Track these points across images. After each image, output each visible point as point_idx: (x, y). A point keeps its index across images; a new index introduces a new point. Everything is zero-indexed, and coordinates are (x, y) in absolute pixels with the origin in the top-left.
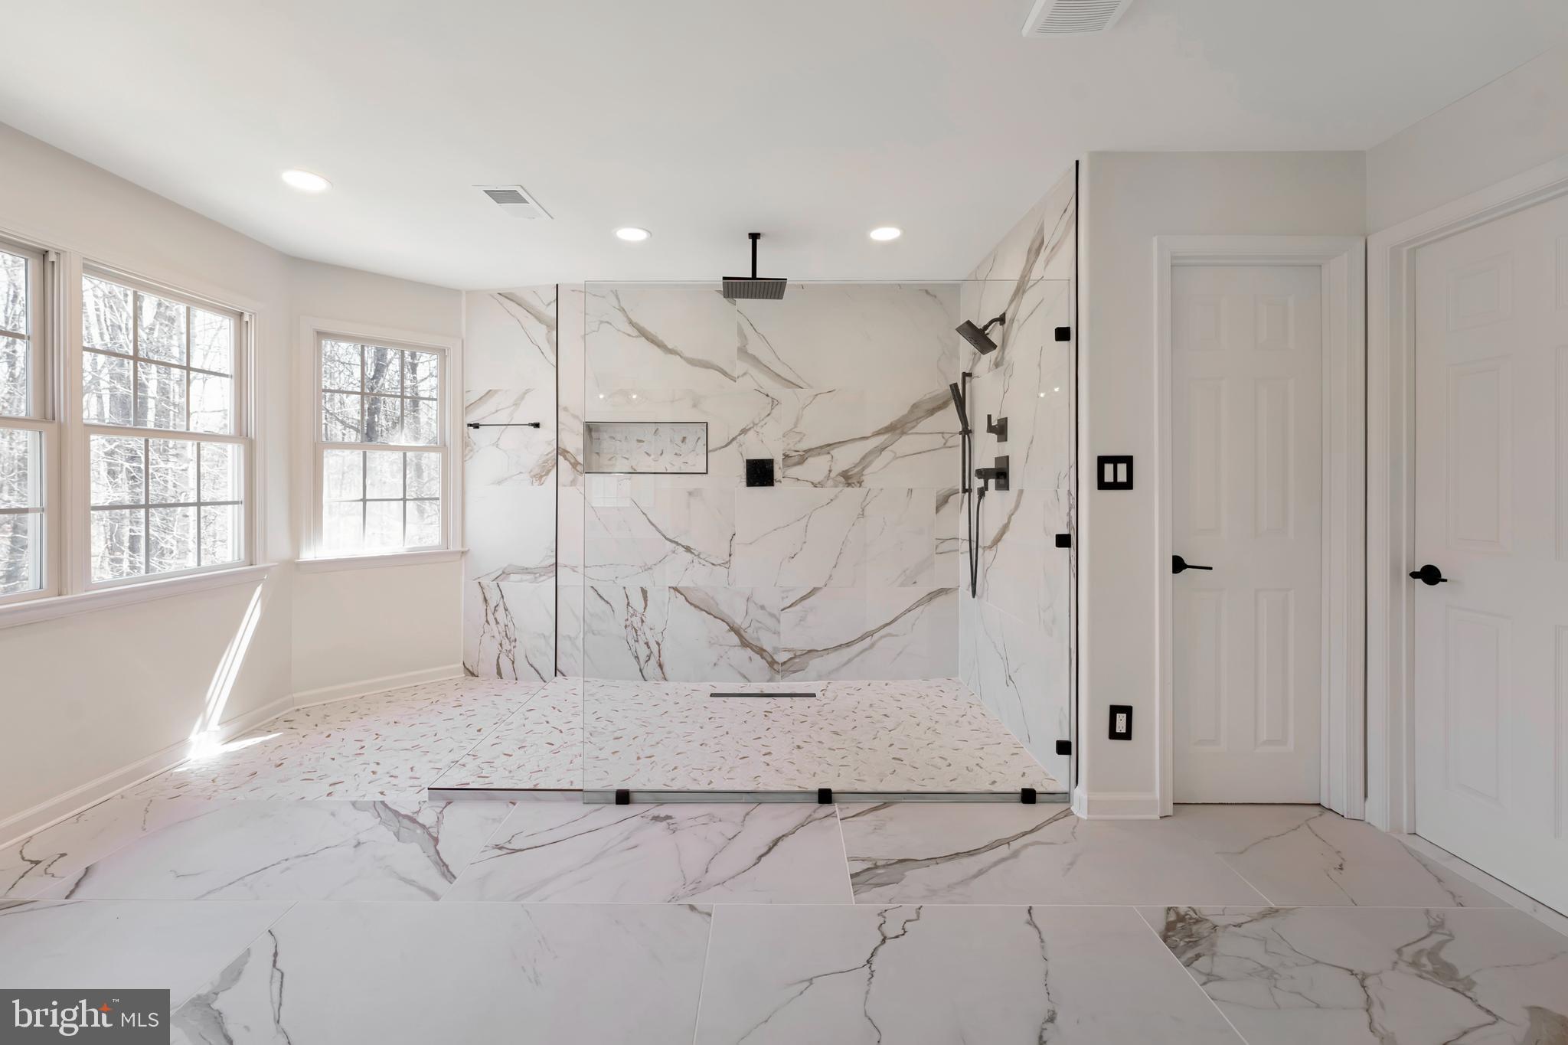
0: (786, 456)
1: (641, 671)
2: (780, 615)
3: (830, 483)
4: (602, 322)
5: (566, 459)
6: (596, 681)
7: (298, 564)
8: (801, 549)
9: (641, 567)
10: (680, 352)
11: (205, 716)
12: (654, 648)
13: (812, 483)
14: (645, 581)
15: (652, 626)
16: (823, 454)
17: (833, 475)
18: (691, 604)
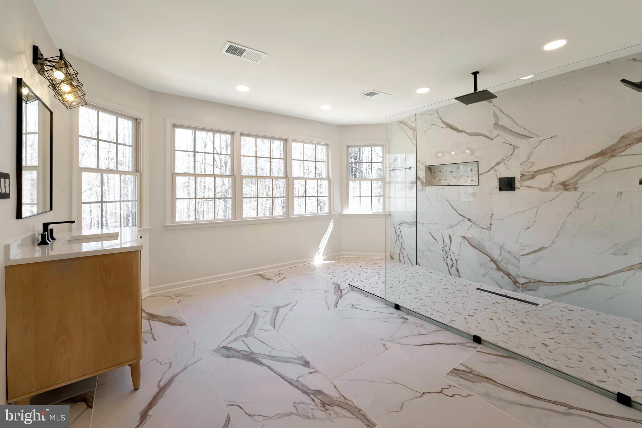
0: (522, 175)
1: (449, 270)
2: (520, 258)
3: (553, 188)
4: (432, 125)
5: (419, 181)
6: (431, 270)
7: (343, 214)
8: (533, 225)
9: (449, 226)
10: (465, 131)
11: (319, 252)
12: (455, 262)
13: (540, 189)
14: (450, 232)
15: (453, 252)
16: (548, 172)
17: (554, 184)
18: (471, 245)
